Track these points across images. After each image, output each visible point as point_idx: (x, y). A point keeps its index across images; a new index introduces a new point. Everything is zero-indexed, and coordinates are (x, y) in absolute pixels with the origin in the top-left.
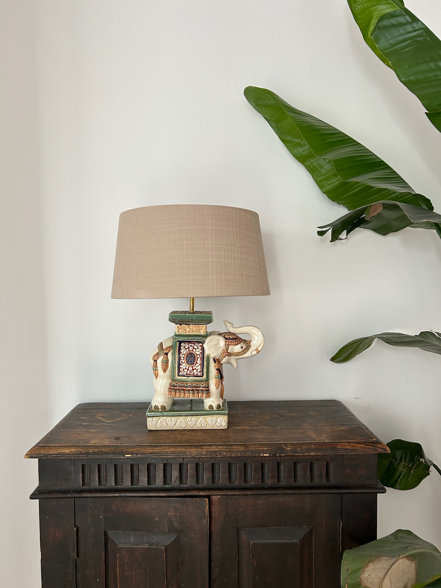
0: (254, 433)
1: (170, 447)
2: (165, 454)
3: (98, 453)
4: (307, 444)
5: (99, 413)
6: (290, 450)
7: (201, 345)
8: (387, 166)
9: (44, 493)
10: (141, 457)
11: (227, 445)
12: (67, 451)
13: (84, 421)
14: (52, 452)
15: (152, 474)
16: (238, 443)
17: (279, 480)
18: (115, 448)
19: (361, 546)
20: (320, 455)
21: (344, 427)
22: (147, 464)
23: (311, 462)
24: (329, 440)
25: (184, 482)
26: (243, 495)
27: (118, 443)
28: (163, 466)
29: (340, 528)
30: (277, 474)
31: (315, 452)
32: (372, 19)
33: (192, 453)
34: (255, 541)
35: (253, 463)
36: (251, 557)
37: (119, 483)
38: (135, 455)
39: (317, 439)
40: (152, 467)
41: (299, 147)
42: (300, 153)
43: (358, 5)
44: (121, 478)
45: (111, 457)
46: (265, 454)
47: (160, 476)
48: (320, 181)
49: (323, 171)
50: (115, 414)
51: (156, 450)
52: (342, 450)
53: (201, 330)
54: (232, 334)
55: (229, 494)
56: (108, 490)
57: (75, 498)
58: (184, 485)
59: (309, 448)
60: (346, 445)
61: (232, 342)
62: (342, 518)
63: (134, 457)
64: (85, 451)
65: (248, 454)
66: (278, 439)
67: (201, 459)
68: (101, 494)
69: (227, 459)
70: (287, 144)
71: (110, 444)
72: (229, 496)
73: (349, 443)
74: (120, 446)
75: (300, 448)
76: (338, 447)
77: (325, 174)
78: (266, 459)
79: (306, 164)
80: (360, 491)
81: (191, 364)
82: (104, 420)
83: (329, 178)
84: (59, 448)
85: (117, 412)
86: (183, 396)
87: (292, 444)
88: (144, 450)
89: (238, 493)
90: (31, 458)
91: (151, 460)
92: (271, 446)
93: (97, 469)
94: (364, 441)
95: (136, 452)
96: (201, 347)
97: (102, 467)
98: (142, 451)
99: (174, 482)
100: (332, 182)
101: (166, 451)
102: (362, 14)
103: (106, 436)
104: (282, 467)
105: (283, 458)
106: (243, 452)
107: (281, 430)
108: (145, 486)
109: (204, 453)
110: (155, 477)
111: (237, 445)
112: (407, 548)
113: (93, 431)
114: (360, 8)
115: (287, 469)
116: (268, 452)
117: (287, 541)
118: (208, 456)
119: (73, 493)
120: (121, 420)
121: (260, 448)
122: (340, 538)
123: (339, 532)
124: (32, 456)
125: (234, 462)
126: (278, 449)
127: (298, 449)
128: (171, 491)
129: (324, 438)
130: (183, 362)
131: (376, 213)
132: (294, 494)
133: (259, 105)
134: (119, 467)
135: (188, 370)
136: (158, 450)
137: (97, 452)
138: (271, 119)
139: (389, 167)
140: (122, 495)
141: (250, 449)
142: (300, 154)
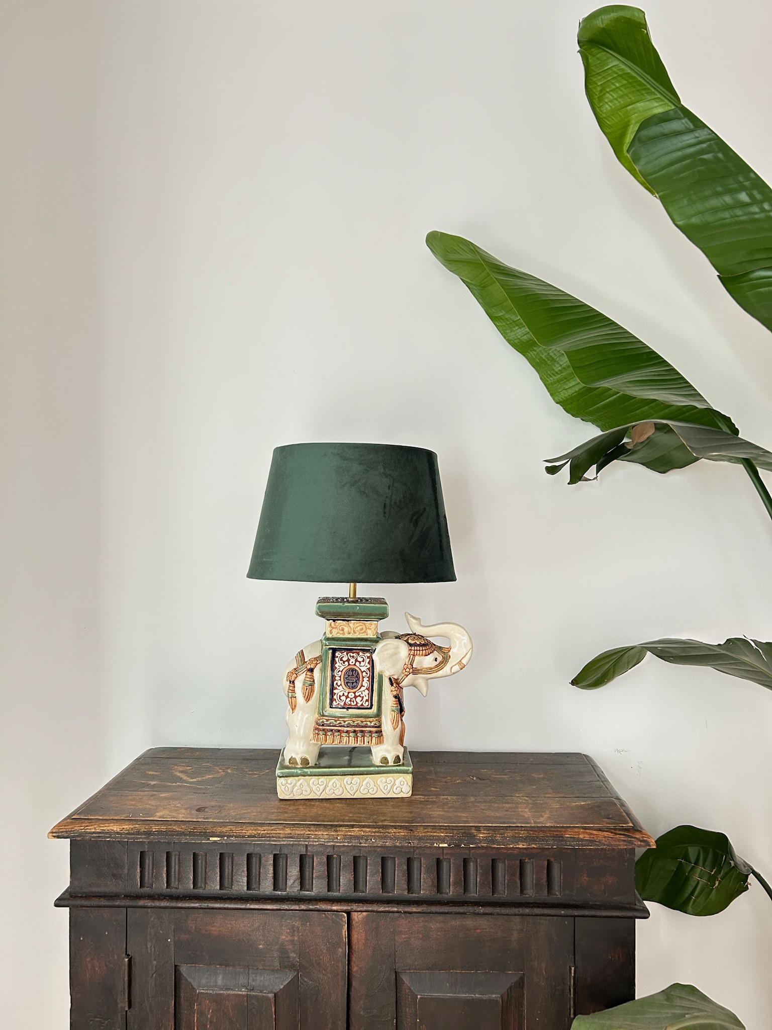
0: (428, 806)
1: (285, 827)
2: (275, 839)
3: (166, 833)
4: (514, 828)
5: (178, 766)
6: (484, 837)
7: (369, 655)
8: (661, 360)
9: (78, 897)
10: (236, 842)
11: (379, 827)
12: (116, 828)
13: (153, 778)
14: (93, 829)
15: (254, 871)
16: (398, 824)
17: (466, 889)
18: (195, 825)
19: (607, 1010)
20: (534, 847)
21: (583, 801)
22: (246, 855)
23: (521, 860)
24: (552, 823)
25: (307, 887)
26: (405, 912)
27: (200, 816)
28: (272, 859)
29: (570, 979)
30: (463, 879)
31: (524, 842)
32: (629, 125)
33: (319, 838)
34: (426, 994)
35: (422, 859)
36: (418, 1020)
37: (199, 885)
38: (226, 838)
39: (532, 821)
40: (254, 860)
41: (517, 328)
42: (519, 337)
43: (607, 103)
44: (203, 876)
45: (186, 841)
46: (441, 843)
47: (268, 875)
48: (551, 384)
49: (557, 368)
50: (204, 768)
51: (261, 831)
52: (573, 842)
53: (368, 630)
54: (420, 637)
55: (382, 909)
56: (181, 896)
57: (127, 907)
58: (308, 892)
59: (516, 835)
60: (578, 832)
61: (419, 650)
62: (575, 959)
63: (224, 842)
64: (146, 829)
65: (413, 843)
66: (466, 819)
67: (336, 849)
68: (170, 902)
69: (379, 849)
70: (498, 323)
71: (187, 818)
72: (382, 914)
73: (585, 828)
74: (202, 823)
75: (501, 836)
76: (567, 836)
77: (559, 372)
78: (445, 851)
79: (529, 355)
80: (604, 913)
81: (353, 688)
82: (185, 778)
83: (566, 378)
84: (103, 822)
85: (208, 764)
86: (339, 741)
87: (487, 828)
88: (240, 831)
89: (396, 909)
90: (58, 837)
91: (254, 847)
92: (453, 830)
93: (165, 860)
94: (612, 826)
95: (227, 834)
96: (369, 659)
97: (173, 858)
98: (237, 831)
99: (291, 887)
100: (571, 385)
101: (276, 834)
102: (613, 117)
103: (182, 805)
104: (472, 866)
105: (474, 851)
106: (404, 838)
107: (476, 804)
108: (243, 891)
109: (340, 839)
110: (260, 877)
111: (395, 827)
112: (683, 1015)
113: (163, 795)
114: (609, 108)
115: (481, 871)
116: (447, 840)
117: (481, 996)
118: (347, 844)
119: (123, 898)
120: (213, 778)
121: (434, 832)
122: (570, 995)
123: (569, 983)
124: (60, 834)
125: (391, 856)
126: (463, 836)
127: (498, 837)
128: (285, 901)
129: (545, 820)
130: (339, 684)
131: (646, 437)
132: (491, 914)
133: (450, 261)
134: (200, 857)
135: (347, 697)
136: (264, 831)
137: (164, 832)
138: (472, 282)
139: (664, 362)
140: (205, 905)
141: (417, 833)
142: (519, 339)
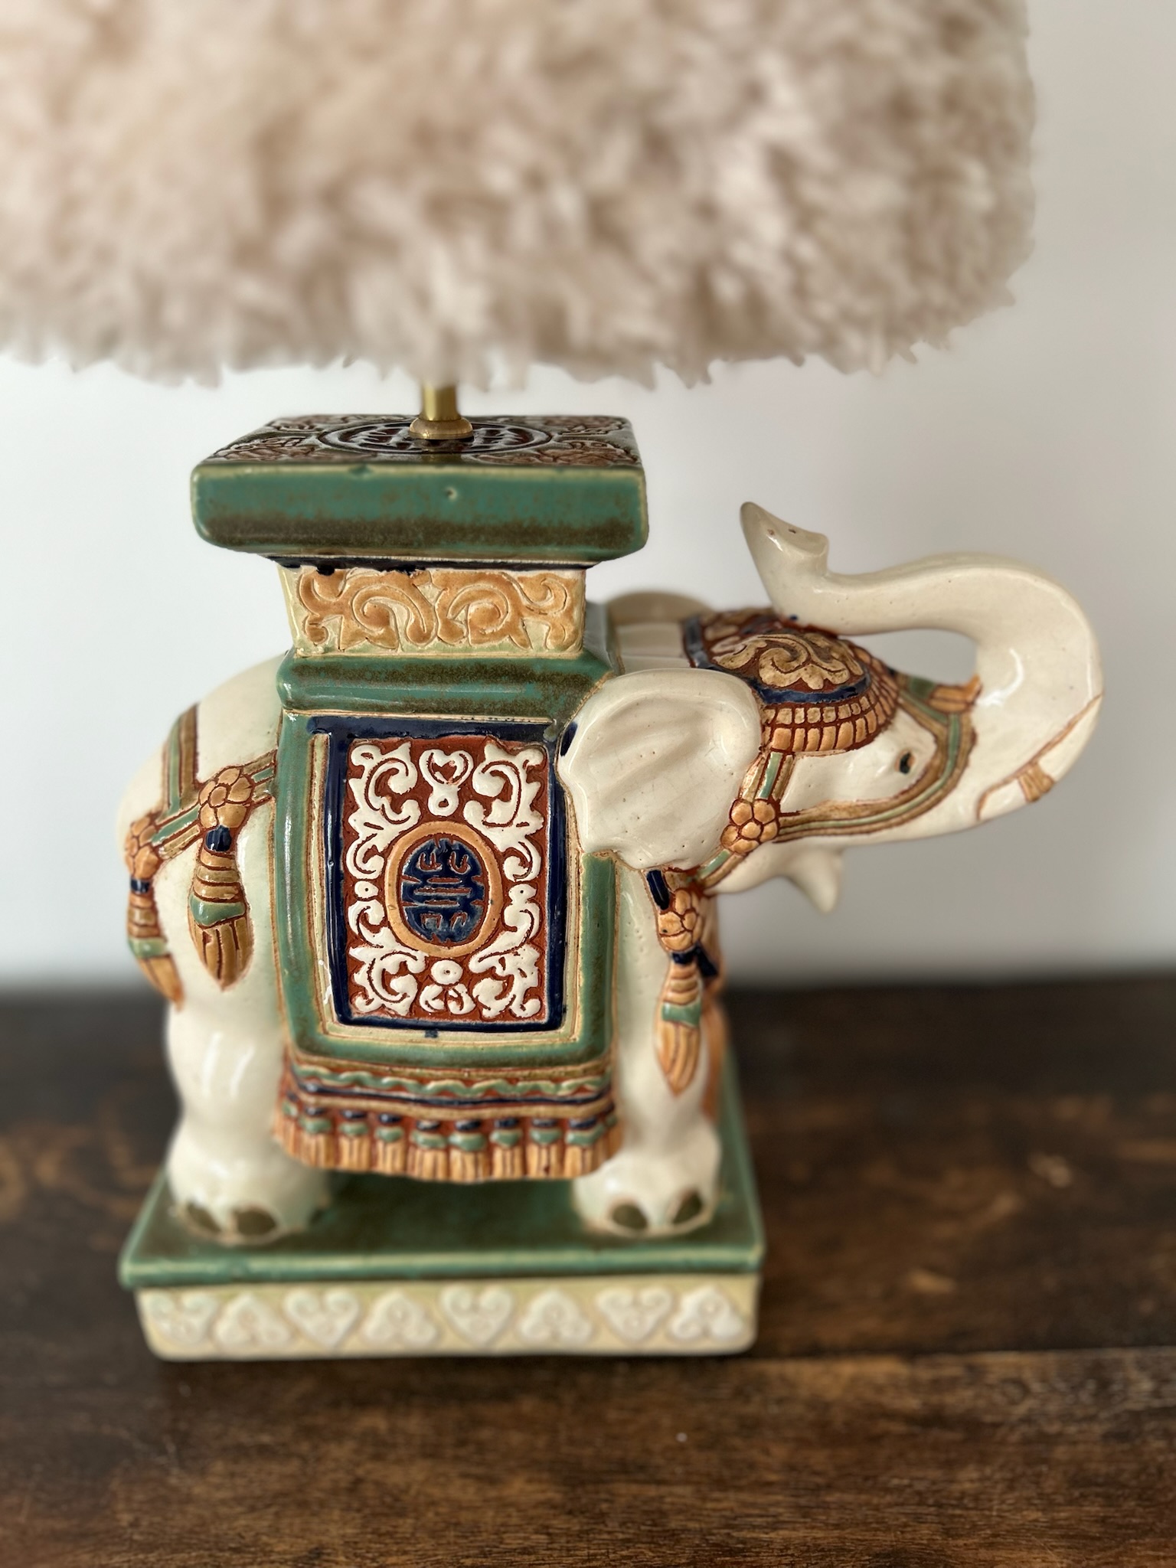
7: (534, 758)
53: (530, 620)
96: (535, 787)
130: (375, 917)
